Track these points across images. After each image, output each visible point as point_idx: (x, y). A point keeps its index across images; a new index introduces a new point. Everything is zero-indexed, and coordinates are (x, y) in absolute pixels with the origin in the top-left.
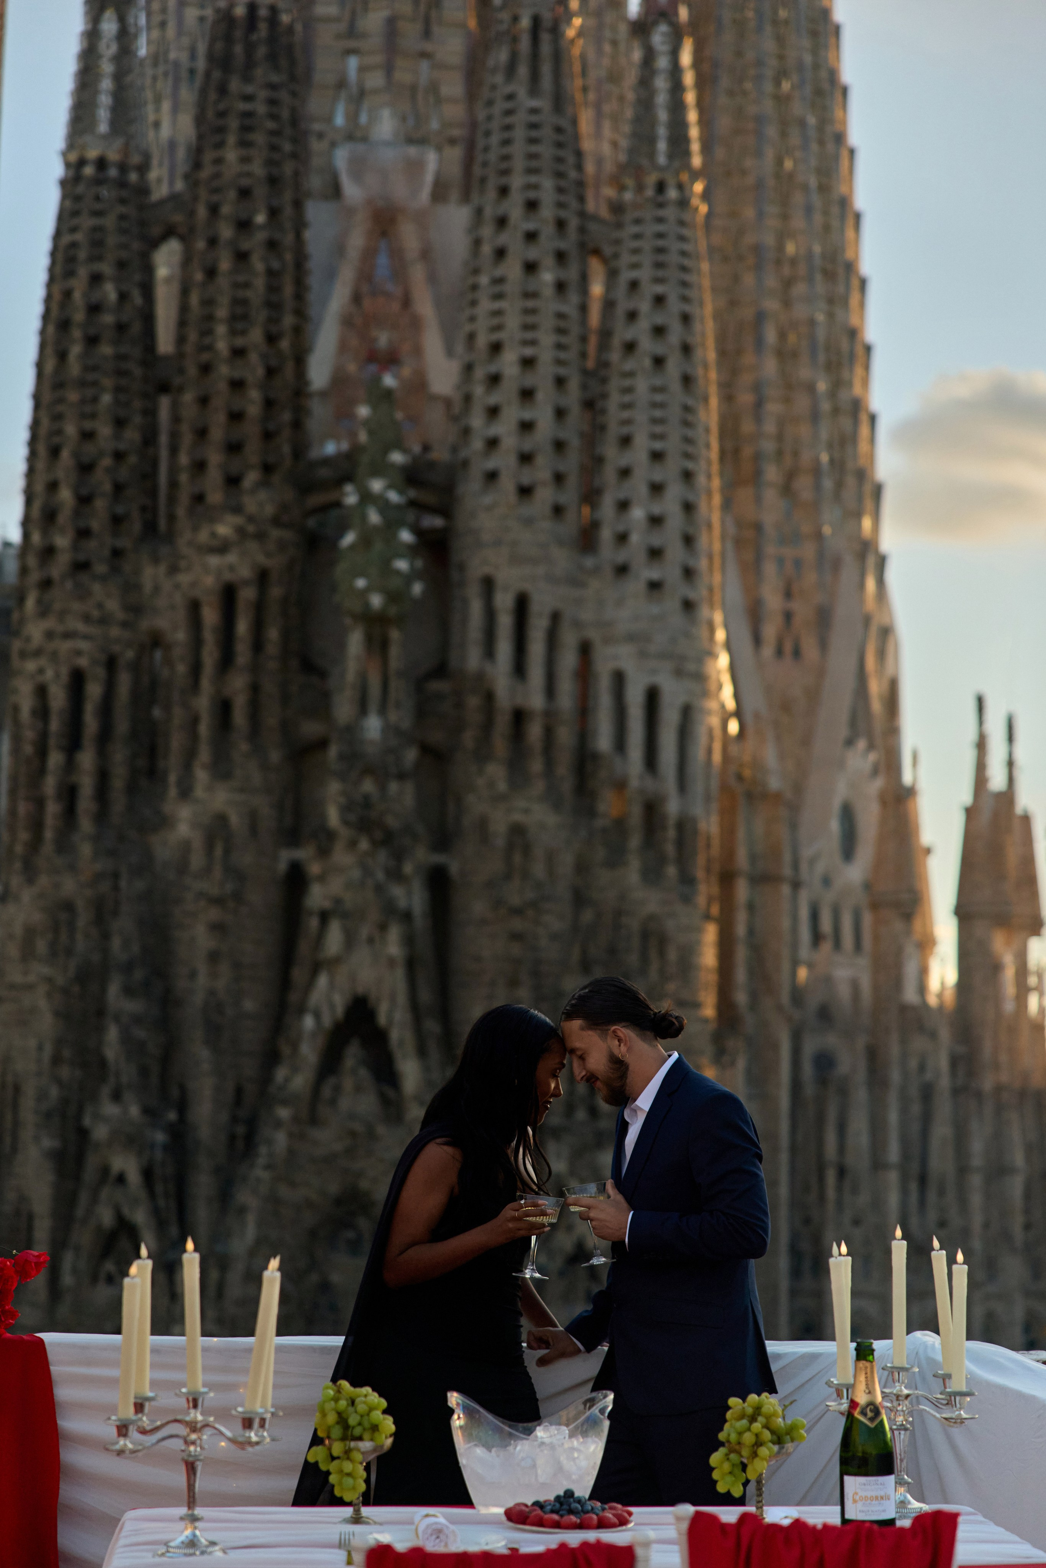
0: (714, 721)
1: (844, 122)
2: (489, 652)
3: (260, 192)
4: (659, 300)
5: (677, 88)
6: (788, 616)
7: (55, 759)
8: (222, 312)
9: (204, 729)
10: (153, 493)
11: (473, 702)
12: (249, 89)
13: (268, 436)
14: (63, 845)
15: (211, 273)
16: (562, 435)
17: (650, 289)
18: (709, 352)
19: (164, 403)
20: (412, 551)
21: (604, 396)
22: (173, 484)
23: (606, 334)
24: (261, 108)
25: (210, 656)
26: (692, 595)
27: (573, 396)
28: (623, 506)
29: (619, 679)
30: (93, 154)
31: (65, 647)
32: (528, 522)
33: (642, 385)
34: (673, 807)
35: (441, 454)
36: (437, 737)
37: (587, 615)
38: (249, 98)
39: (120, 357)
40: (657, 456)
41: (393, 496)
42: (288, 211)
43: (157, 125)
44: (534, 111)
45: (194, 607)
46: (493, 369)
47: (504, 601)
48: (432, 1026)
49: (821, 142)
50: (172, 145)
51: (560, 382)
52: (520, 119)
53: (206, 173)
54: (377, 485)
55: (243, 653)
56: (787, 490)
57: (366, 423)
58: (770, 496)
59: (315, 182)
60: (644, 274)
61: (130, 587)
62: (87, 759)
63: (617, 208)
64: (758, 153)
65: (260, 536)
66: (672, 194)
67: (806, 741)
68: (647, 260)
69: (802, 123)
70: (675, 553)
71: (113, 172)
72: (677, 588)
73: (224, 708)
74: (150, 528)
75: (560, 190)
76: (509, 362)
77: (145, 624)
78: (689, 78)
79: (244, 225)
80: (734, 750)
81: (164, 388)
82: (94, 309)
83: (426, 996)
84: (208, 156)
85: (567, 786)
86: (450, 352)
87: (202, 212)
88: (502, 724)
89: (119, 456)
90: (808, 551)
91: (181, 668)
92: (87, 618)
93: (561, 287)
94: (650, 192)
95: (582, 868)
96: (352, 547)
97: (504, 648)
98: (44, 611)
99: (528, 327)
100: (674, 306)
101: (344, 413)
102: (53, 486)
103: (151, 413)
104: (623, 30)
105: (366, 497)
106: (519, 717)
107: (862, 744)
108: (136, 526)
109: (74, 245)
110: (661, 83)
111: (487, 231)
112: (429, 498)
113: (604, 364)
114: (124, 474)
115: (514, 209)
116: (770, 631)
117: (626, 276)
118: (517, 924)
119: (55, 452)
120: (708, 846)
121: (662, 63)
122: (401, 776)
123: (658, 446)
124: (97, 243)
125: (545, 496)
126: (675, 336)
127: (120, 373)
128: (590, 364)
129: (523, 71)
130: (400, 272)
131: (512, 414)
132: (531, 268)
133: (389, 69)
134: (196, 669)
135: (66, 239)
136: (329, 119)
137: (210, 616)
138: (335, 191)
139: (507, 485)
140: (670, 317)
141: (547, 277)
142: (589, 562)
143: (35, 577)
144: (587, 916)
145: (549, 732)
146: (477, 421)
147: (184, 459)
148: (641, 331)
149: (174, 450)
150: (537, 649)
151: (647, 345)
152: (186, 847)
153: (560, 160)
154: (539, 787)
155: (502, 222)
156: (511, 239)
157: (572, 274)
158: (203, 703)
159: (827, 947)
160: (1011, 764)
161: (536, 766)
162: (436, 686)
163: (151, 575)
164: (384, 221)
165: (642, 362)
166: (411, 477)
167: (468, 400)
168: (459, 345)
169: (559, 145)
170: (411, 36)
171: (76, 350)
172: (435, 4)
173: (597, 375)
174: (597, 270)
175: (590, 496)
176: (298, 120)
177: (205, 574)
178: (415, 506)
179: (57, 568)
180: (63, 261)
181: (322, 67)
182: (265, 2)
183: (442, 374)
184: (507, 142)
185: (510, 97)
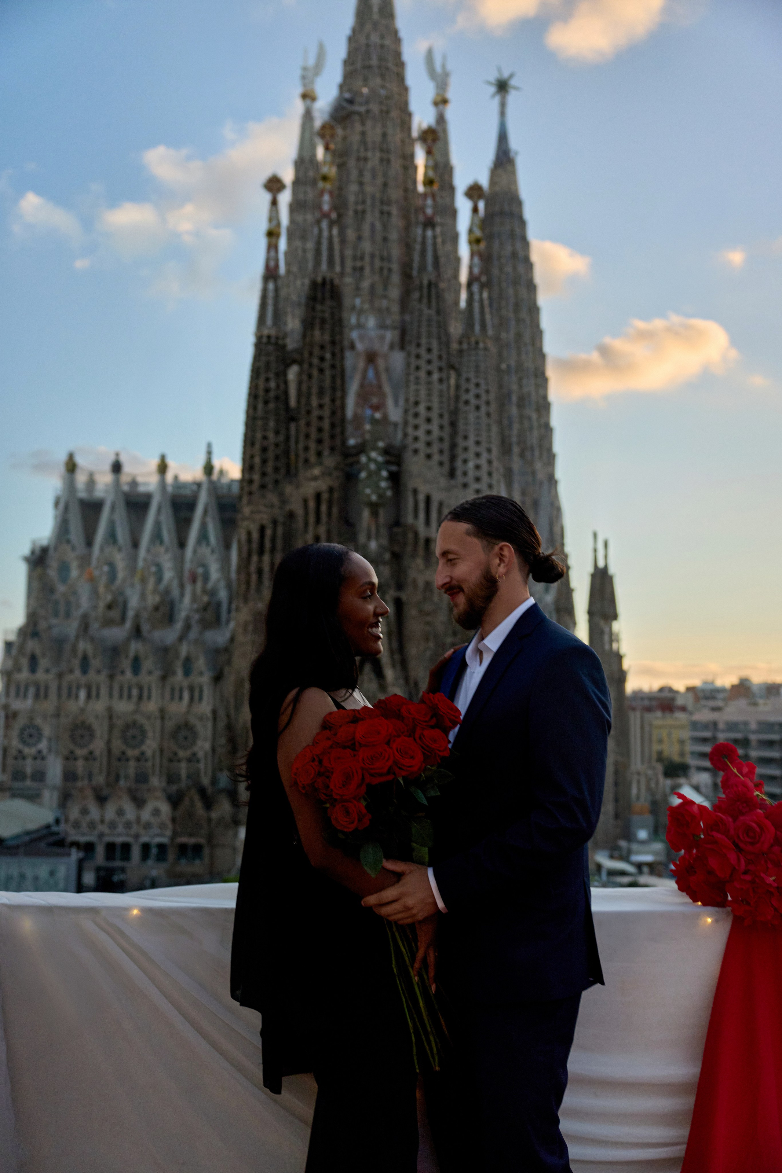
1: (539, 319)
2: (416, 515)
3: (328, 347)
4: (477, 385)
5: (482, 307)
7: (255, 558)
8: (314, 390)
10: (289, 459)
11: (410, 536)
12: (323, 308)
13: (332, 437)
14: (258, 590)
15: (310, 376)
16: (442, 435)
17: (474, 380)
18: (494, 404)
19: (293, 426)
20: (386, 479)
21: (457, 420)
22: (297, 456)
24: (327, 315)
25: (312, 519)
27: (446, 421)
28: (465, 461)
30: (266, 332)
31: (257, 516)
32: (430, 468)
33: (472, 417)
35: (397, 443)
36: (396, 549)
38: (323, 311)
39: (277, 408)
40: (478, 443)
41: (380, 459)
42: (338, 353)
43: (287, 323)
44: (429, 315)
45: (305, 501)
46: (415, 410)
47: (421, 497)
48: (397, 657)
49: (531, 326)
50: (293, 331)
51: (441, 416)
52: (424, 318)
53: (308, 339)
54: (373, 455)
55: (324, 518)
56: (522, 455)
57: (368, 431)
58: (516, 458)
59: (346, 343)
60: (472, 375)
61: (281, 494)
62: (266, 558)
63: (461, 351)
64: (508, 331)
65: (330, 474)
66: (481, 345)
68: (472, 370)
69: (524, 321)
70: (485, 479)
71: (273, 340)
74: (288, 472)
75: (440, 344)
76: (421, 408)
77: (288, 507)
78: (486, 303)
79: (322, 359)
81: (293, 419)
82: (267, 391)
83: (395, 645)
84: (308, 333)
86: (397, 404)
87: (306, 355)
88: (421, 544)
89: (277, 445)
90: (530, 479)
91: (300, 524)
92: (266, 506)
93: (441, 380)
94: (473, 344)
96: (365, 478)
97: (422, 515)
98: (249, 503)
99: (429, 395)
100: (483, 387)
101: (359, 428)
102: (252, 457)
103: (288, 429)
105: (370, 459)
106: (428, 541)
108: (283, 471)
109: (259, 368)
110: (476, 305)
111: (412, 360)
112: (392, 459)
113: (457, 409)
114: (278, 451)
115: (423, 351)
118: (428, 619)
119: (253, 444)
122: (384, 563)
123: (478, 439)
124: (268, 365)
125: (436, 458)
126: (484, 397)
127: (277, 414)
128: (452, 407)
129: (425, 300)
130: (377, 376)
131: (423, 427)
132: (429, 373)
133: (371, 302)
134: (306, 524)
135: (257, 364)
136: (349, 320)
137: (312, 504)
138: (352, 347)
139: (422, 455)
140: (481, 391)
141: (436, 376)
142: (453, 482)
143: (246, 490)
146: (410, 431)
147: (301, 446)
148: (471, 396)
149: (297, 442)
150: (434, 514)
151: (473, 401)
153: (440, 333)
155: (418, 356)
156: (422, 363)
157: (444, 375)
158: (309, 537)
160: (606, 557)
162: (396, 530)
163: (289, 489)
164: (371, 358)
165: (471, 408)
166: (386, 452)
167: (406, 423)
168: (401, 402)
169: (439, 327)
170: (379, 290)
171: (260, 406)
172: (388, 278)
173: (455, 413)
174: (453, 375)
175: (453, 458)
176: (340, 321)
177: (309, 489)
178: (387, 463)
179: (255, 487)
180: (256, 372)
181: (347, 302)
182: (328, 276)
183: (395, 414)
184: (419, 326)
185: (420, 310)
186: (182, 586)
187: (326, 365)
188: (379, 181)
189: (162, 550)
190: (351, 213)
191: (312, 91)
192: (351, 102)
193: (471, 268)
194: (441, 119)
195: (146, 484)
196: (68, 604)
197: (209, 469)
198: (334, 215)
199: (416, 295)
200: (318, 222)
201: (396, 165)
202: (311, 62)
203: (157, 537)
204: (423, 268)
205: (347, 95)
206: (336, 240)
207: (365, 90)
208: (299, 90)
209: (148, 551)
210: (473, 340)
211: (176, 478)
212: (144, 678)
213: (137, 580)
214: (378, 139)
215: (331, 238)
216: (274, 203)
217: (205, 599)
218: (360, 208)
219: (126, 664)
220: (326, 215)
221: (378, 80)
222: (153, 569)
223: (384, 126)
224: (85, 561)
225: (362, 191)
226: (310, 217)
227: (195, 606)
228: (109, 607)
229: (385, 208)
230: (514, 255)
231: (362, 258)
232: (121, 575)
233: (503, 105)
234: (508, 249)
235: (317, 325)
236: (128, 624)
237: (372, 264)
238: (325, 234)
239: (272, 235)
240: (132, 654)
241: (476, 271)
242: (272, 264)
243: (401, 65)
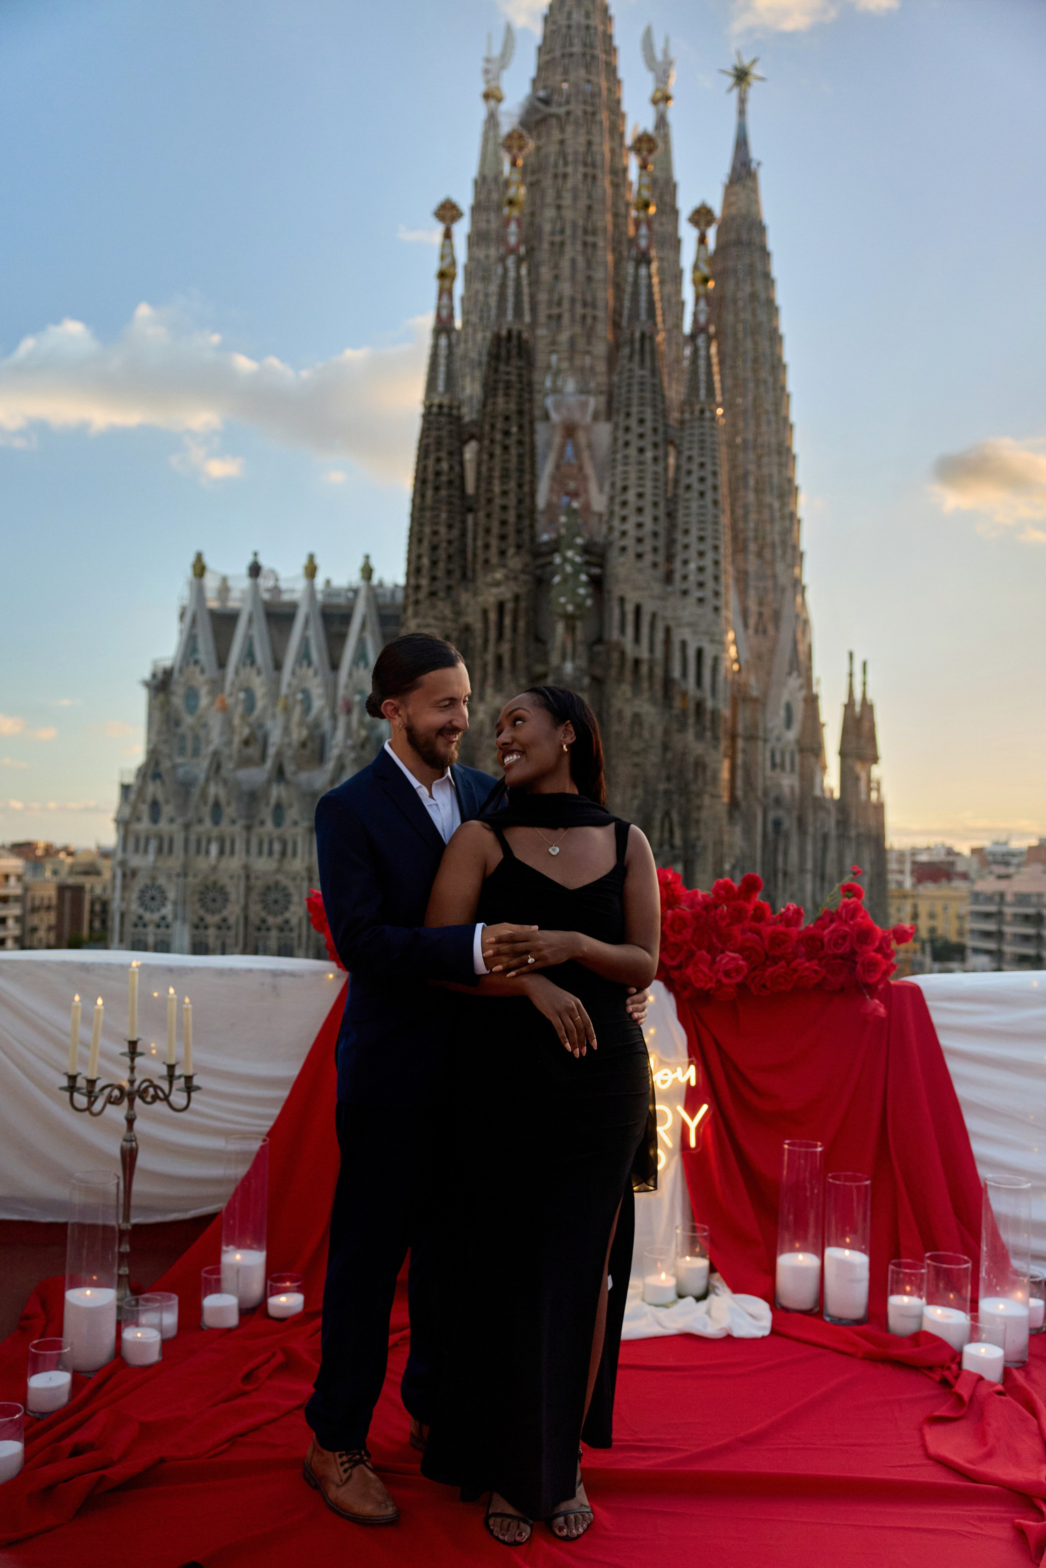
0: (728, 663)
1: (784, 380)
2: (623, 632)
3: (514, 417)
4: (702, 465)
5: (709, 365)
6: (760, 615)
8: (497, 473)
9: (491, 669)
10: (465, 559)
11: (615, 655)
12: (509, 369)
13: (519, 532)
15: (491, 456)
16: (657, 529)
17: (697, 460)
18: (724, 490)
19: (470, 518)
20: (586, 585)
21: (676, 510)
22: (475, 555)
23: (676, 482)
24: (514, 378)
25: (493, 634)
26: (718, 603)
27: (661, 512)
28: (686, 562)
29: (684, 644)
30: (436, 401)
32: (640, 570)
33: (694, 505)
34: (709, 704)
35: (599, 539)
36: (598, 672)
37: (669, 613)
38: (508, 373)
39: (450, 496)
40: (701, 539)
41: (578, 559)
42: (527, 426)
43: (463, 388)
44: (642, 377)
45: (485, 612)
46: (623, 498)
47: (630, 608)
49: (774, 389)
50: (471, 398)
51: (655, 504)
52: (636, 380)
53: (489, 408)
54: (570, 554)
55: (508, 633)
56: (760, 555)
57: (564, 525)
58: (752, 557)
59: (538, 413)
60: (695, 453)
61: (455, 603)
63: (682, 422)
64: (744, 396)
65: (516, 579)
66: (708, 414)
67: (769, 674)
68: (696, 446)
69: (765, 382)
70: (710, 584)
71: (445, 410)
72: (711, 601)
73: (499, 659)
74: (464, 576)
75: (655, 413)
76: (631, 496)
77: (463, 620)
78: (715, 360)
79: (507, 433)
80: (737, 677)
81: (470, 510)
82: (438, 474)
84: (490, 401)
85: (659, 694)
86: (601, 490)
87: (487, 428)
88: (629, 665)
89: (450, 542)
90: (770, 584)
91: (479, 641)
92: (436, 618)
93: (655, 459)
94: (697, 413)
95: (667, 732)
96: (559, 584)
97: (630, 630)
98: (416, 615)
99: (641, 478)
100: (709, 467)
101: (553, 520)
102: (419, 557)
103: (464, 522)
104: (681, 340)
105: (565, 560)
106: (637, 662)
107: (795, 674)
108: (458, 574)
109: (428, 445)
110: (702, 363)
111: (620, 433)
112: (593, 559)
113: (676, 496)
114: (452, 550)
115: (633, 422)
116: (752, 621)
117: (686, 453)
118: (637, 760)
119: (420, 541)
120: (725, 722)
121: (702, 353)
123: (702, 533)
124: (439, 443)
125: (649, 558)
126: (710, 481)
127: (450, 503)
128: (669, 495)
129: (637, 358)
130: (578, 454)
131: (633, 520)
132: (641, 450)
133: (571, 359)
134: (486, 641)
135: (425, 441)
136: (543, 383)
137: (493, 616)
138: (546, 417)
139: (631, 553)
140: (707, 473)
141: (649, 455)
142: (669, 589)
143: (412, 599)
144: (669, 755)
145: (651, 670)
146: (616, 523)
148: (693, 480)
149: (475, 539)
150: (645, 630)
151: (696, 486)
152: (482, 723)
153: (654, 399)
154: (646, 695)
155: (627, 429)
156: (632, 437)
157: (660, 452)
158: (490, 657)
159: (778, 770)
160: (865, 685)
161: (645, 685)
162: (598, 648)
163: (465, 597)
164: (570, 430)
165: (694, 494)
166: (586, 550)
167: (612, 513)
168: (607, 488)
169: (654, 392)
170: (581, 344)
171: (429, 493)
172: (592, 328)
173: (672, 501)
174: (672, 451)
175: (670, 558)
176: (530, 384)
177: (490, 597)
178: (588, 563)
179: (422, 595)
180: (424, 452)
181: (540, 359)
182: (515, 328)
183: (599, 502)
184: (629, 391)
185: (631, 370)
186: (334, 717)
187: (512, 441)
188: (583, 202)
189: (311, 672)
190: (546, 246)
191: (498, 88)
192: (546, 102)
193: (695, 315)
194: (662, 122)
195: (292, 591)
196: (196, 738)
197: (367, 572)
198: (522, 250)
199: (626, 351)
200: (502, 259)
201: (605, 182)
202: (496, 51)
203: (304, 656)
204: (634, 316)
205: (542, 94)
206: (525, 282)
207: (565, 86)
208: (481, 88)
209: (293, 673)
210: (697, 408)
211: (328, 582)
212: (287, 830)
213: (279, 709)
214: (582, 149)
215: (518, 279)
216: (448, 235)
217: (363, 733)
218: (558, 239)
219: (266, 813)
220: (513, 251)
221: (582, 73)
222: (300, 696)
223: (589, 133)
224: (216, 686)
225: (560, 217)
226: (493, 252)
227: (350, 742)
228: (246, 743)
229: (590, 239)
230: (754, 297)
231: (559, 304)
232: (260, 704)
233: (742, 101)
234: (748, 289)
235: (501, 393)
236: (269, 764)
237: (572, 310)
238: (512, 274)
239: (445, 276)
240: (273, 801)
241: (702, 319)
242: (444, 313)
243: (611, 50)
